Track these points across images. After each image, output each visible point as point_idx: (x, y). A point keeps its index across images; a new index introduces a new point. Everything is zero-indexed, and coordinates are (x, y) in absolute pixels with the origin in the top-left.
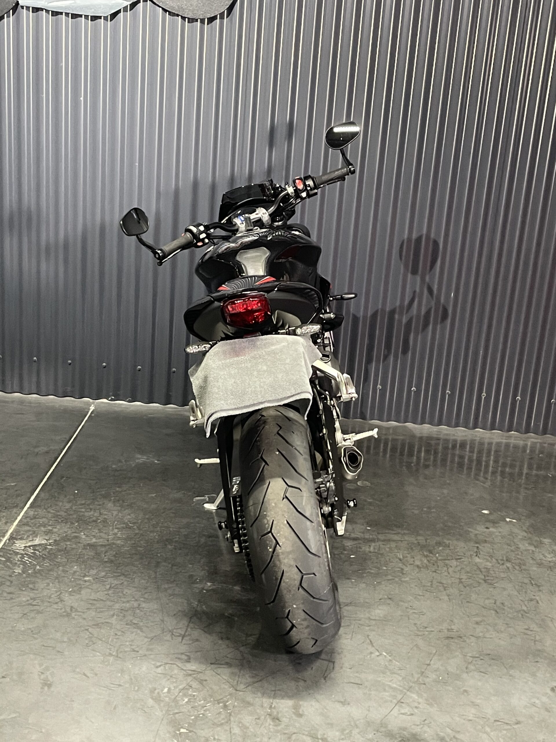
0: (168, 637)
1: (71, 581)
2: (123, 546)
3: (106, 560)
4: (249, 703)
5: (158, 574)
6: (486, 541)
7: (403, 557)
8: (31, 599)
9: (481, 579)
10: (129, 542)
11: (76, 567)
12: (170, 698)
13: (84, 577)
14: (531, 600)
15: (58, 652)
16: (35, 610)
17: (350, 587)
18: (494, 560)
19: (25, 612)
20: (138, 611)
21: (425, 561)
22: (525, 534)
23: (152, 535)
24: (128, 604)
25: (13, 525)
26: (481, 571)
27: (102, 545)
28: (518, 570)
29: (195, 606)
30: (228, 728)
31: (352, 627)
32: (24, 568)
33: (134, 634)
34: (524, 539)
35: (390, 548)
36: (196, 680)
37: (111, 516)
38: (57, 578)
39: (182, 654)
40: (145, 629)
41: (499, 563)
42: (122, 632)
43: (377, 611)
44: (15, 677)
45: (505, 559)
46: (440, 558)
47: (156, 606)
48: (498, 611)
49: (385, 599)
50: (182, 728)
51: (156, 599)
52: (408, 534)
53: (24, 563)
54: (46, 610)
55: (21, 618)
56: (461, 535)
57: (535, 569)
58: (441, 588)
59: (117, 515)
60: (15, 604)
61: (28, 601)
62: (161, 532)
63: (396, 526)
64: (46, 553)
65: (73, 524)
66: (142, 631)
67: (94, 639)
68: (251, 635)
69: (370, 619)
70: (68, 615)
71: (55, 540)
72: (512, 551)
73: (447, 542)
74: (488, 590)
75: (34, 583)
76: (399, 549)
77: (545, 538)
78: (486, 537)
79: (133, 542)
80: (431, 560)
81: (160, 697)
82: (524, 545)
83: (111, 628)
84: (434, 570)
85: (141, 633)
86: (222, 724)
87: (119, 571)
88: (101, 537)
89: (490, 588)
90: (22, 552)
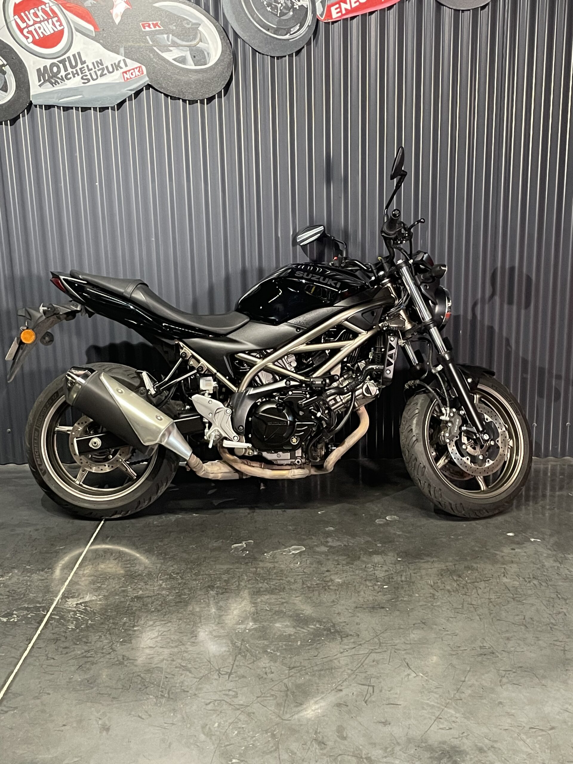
0: (216, 677)
1: (121, 632)
2: (168, 595)
3: (153, 610)
6: (512, 562)
7: (434, 583)
8: (86, 652)
9: (509, 597)
10: (173, 591)
11: (125, 619)
12: (221, 732)
13: (133, 627)
14: (559, 613)
15: (114, 698)
16: (89, 662)
17: (384, 616)
18: (521, 579)
19: (81, 664)
20: (185, 655)
21: (455, 585)
22: (550, 552)
23: (194, 582)
24: (176, 649)
25: (64, 584)
26: (509, 590)
27: (148, 596)
28: (545, 586)
29: (239, 645)
30: (277, 755)
31: (389, 651)
32: (76, 624)
33: (183, 676)
34: (548, 557)
35: (421, 576)
36: (244, 713)
37: (155, 568)
38: (109, 630)
39: (229, 690)
40: (193, 670)
41: (526, 581)
42: (172, 675)
43: (412, 636)
44: (75, 725)
45: (531, 577)
46: (469, 581)
48: (528, 626)
49: (419, 623)
50: (234, 758)
52: (438, 561)
53: (77, 619)
54: (100, 660)
55: (77, 670)
56: (488, 558)
57: (560, 583)
58: (472, 609)
59: (161, 567)
60: (70, 658)
61: (82, 653)
62: (203, 579)
63: (425, 554)
64: (97, 608)
65: (120, 579)
66: (190, 672)
67: (146, 684)
68: (294, 668)
69: (405, 643)
70: (121, 663)
71: (104, 596)
72: (538, 568)
73: (475, 566)
74: (517, 607)
75: (87, 637)
76: (430, 576)
77: (569, 554)
78: (512, 557)
79: (177, 591)
80: (461, 583)
81: (211, 732)
82: (549, 562)
83: (162, 673)
84: (464, 592)
85: (190, 675)
86: (271, 752)
87: (165, 619)
88: (147, 589)
89: (518, 605)
90: (74, 609)
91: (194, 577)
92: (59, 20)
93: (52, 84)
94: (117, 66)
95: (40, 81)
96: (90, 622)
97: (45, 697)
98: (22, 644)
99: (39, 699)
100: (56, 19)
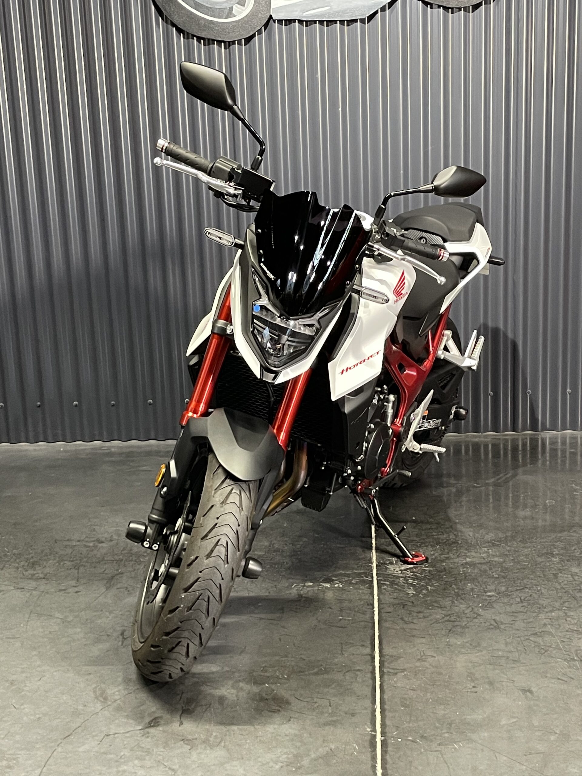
1: (474, 597)
2: (504, 562)
3: (497, 576)
5: (562, 584)
8: (446, 616)
10: (507, 559)
11: (469, 585)
13: (485, 592)
15: (514, 661)
16: (457, 626)
19: (449, 629)
20: (568, 619)
23: (526, 550)
24: (553, 614)
25: (372, 553)
32: (414, 589)
38: (457, 596)
42: (568, 638)
53: (412, 585)
54: (469, 624)
55: (449, 633)
59: (474, 536)
60: (433, 622)
61: (443, 618)
62: (534, 547)
64: (428, 574)
65: (434, 546)
70: (497, 628)
75: (436, 602)
79: (512, 558)
83: (552, 635)
88: (474, 556)
90: (401, 575)
91: (523, 545)
96: (430, 588)
97: (430, 660)
98: (364, 609)
99: (424, 661)
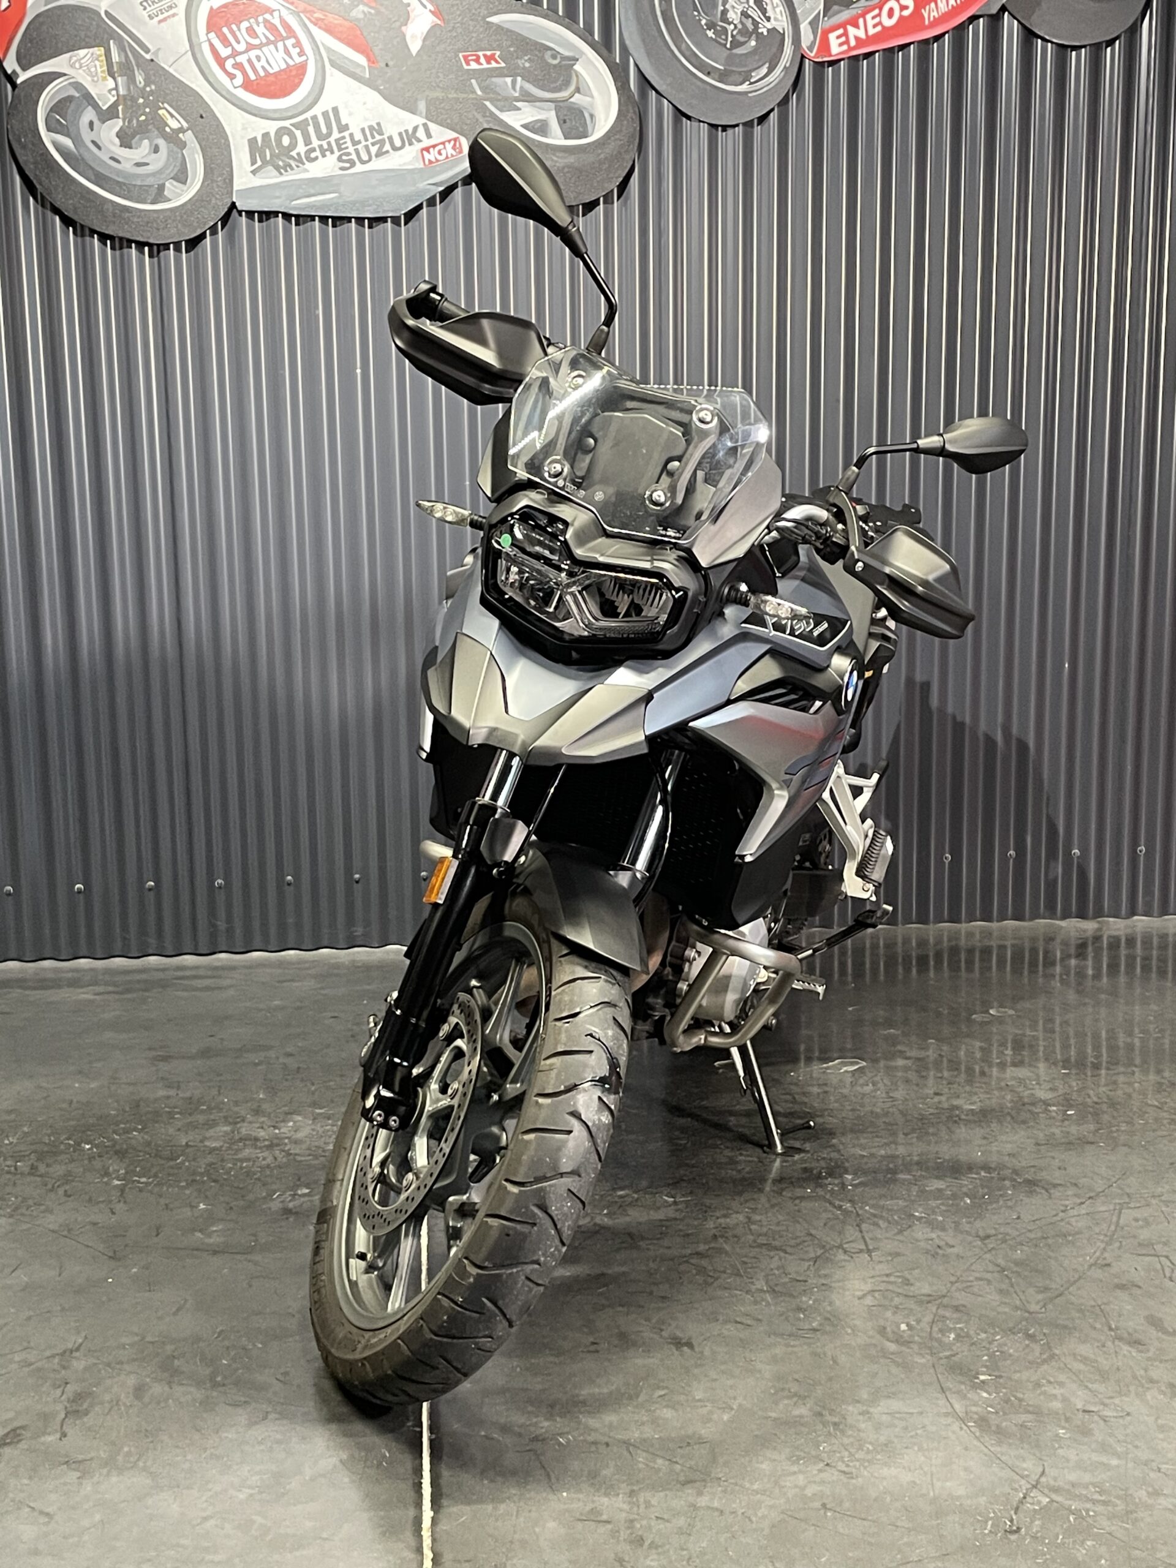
0: (841, 1256)
4: (1065, 1327)
12: (921, 1337)
15: (663, 1297)
17: (1103, 1154)
30: (1062, 1365)
31: (1155, 1205)
33: (776, 1258)
35: (1128, 1095)
36: (945, 1306)
39: (887, 1275)
40: (789, 1250)
44: (616, 1342)
47: (781, 1218)
50: (978, 1373)
51: (773, 1206)
52: (1142, 1071)
67: (710, 1273)
68: (988, 1237)
81: (902, 1337)
85: (787, 1255)
86: (1045, 1361)
92: (298, 44)
93: (277, 168)
94: (409, 137)
95: (253, 162)
100: (293, 41)
